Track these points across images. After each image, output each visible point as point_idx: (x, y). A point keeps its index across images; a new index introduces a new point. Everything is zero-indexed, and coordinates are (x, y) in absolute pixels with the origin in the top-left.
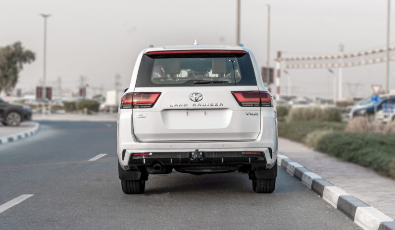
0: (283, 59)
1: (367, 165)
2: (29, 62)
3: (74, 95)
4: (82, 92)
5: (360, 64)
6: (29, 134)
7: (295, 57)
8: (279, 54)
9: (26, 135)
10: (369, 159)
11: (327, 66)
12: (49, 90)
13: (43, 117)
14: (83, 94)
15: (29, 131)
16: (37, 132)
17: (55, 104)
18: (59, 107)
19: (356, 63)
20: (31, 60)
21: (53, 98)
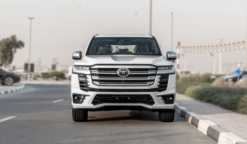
0: (181, 47)
1: (216, 103)
2: (21, 48)
3: (49, 70)
4: (54, 67)
5: (230, 50)
6: (18, 90)
7: (189, 46)
8: (179, 44)
9: (16, 90)
10: (217, 100)
11: (209, 51)
12: (32, 65)
13: (28, 82)
14: (54, 68)
15: (18, 88)
16: (23, 89)
17: (36, 74)
18: (39, 76)
19: (228, 49)
20: (22, 47)
21: (35, 71)
